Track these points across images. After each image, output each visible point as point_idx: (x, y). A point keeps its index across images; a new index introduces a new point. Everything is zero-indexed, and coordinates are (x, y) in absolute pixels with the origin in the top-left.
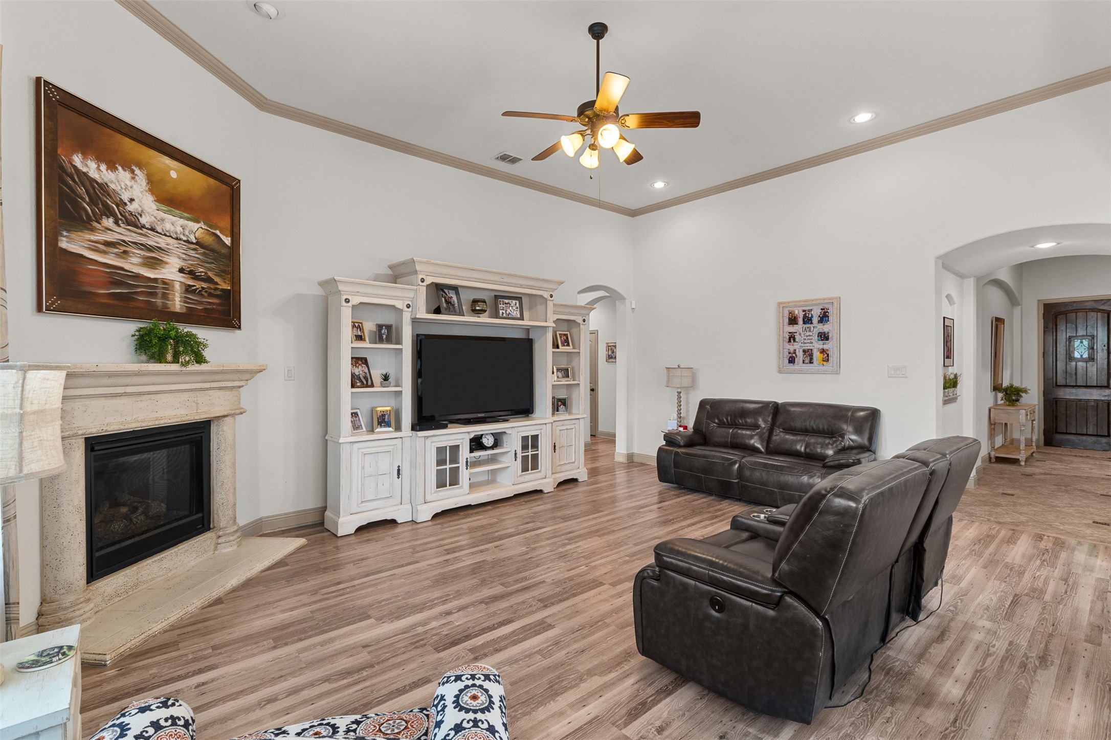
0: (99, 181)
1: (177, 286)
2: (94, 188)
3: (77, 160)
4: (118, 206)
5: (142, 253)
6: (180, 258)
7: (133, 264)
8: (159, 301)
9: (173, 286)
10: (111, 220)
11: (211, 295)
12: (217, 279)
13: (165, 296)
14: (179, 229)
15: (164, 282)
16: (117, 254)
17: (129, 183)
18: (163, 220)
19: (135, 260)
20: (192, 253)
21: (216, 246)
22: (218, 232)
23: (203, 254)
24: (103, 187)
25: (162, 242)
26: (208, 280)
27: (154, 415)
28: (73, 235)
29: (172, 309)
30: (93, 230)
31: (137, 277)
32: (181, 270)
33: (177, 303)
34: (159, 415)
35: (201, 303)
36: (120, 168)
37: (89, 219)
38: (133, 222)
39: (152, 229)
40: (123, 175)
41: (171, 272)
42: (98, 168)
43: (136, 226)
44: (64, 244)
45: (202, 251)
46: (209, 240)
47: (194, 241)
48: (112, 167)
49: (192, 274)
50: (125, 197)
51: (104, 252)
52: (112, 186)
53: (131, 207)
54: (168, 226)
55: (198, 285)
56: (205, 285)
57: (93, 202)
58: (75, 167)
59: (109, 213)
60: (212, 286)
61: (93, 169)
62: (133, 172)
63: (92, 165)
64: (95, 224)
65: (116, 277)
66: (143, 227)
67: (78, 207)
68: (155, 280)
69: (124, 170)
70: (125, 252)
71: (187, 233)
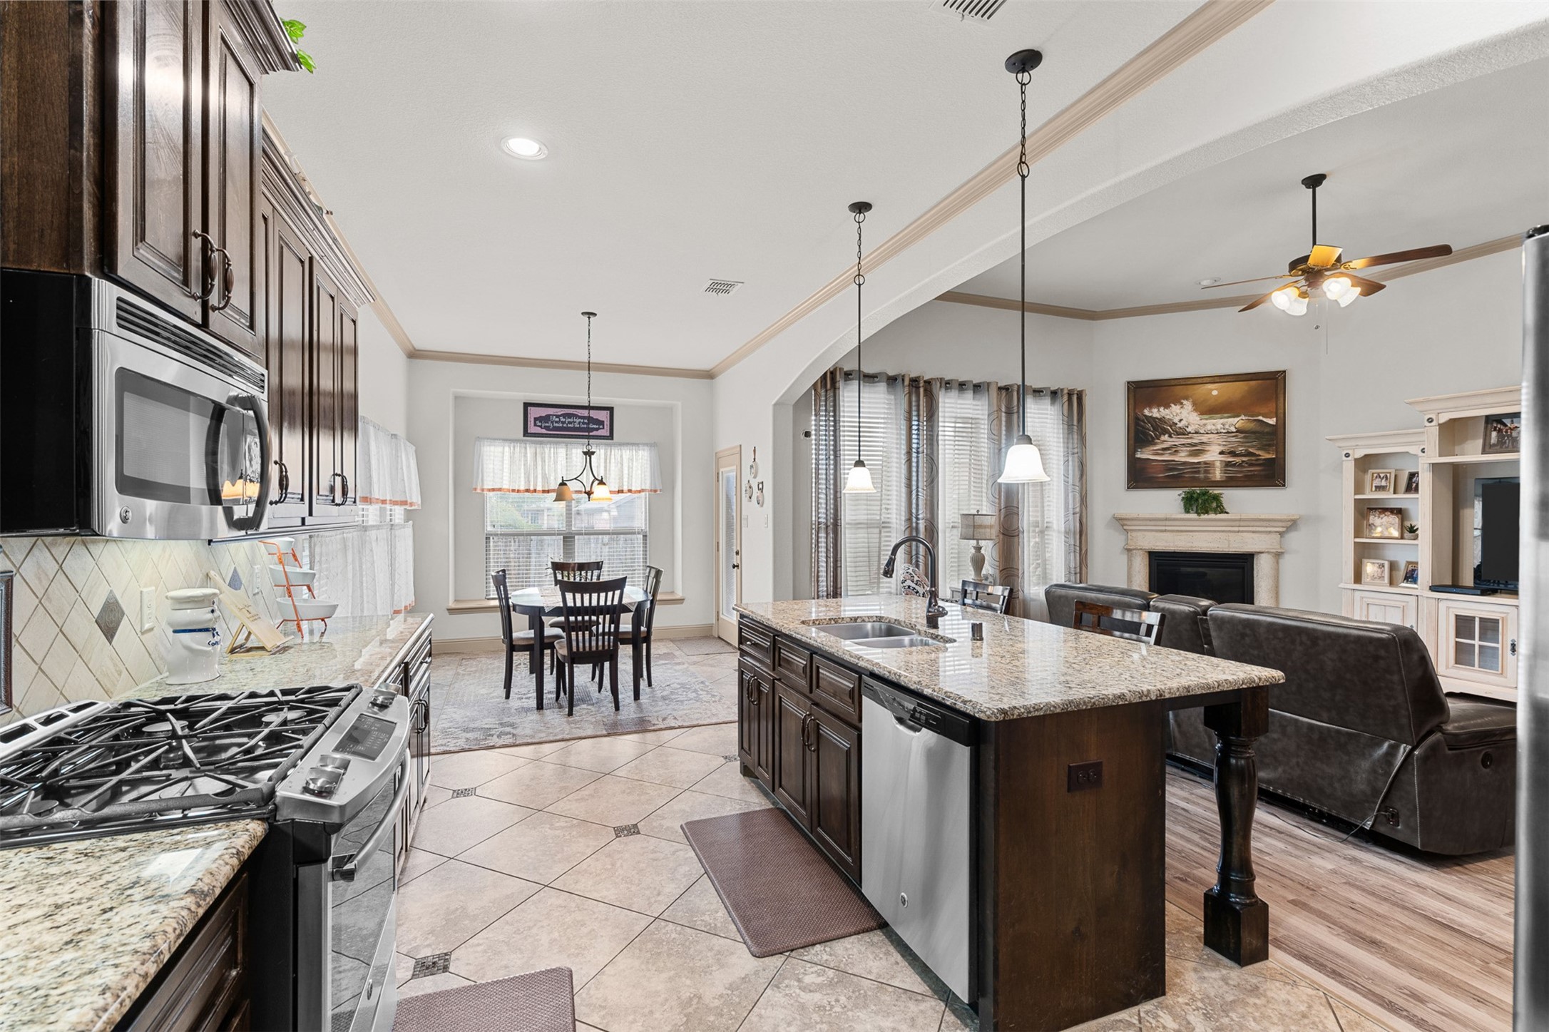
0: (1159, 417)
1: (1218, 464)
2: (1156, 422)
3: (1146, 412)
4: (1171, 427)
5: (1188, 449)
6: (1220, 445)
7: (1182, 457)
8: (1202, 476)
9: (1214, 464)
10: (1167, 436)
11: (1251, 465)
12: (1257, 452)
13: (1207, 472)
14: (1219, 426)
15: (1205, 463)
16: (1170, 454)
17: (1178, 411)
18: (1205, 425)
19: (1183, 454)
20: (1233, 439)
21: (1258, 428)
22: (1261, 418)
23: (1244, 438)
24: (1162, 420)
25: (1204, 439)
26: (1249, 454)
27: (1191, 544)
28: (1144, 450)
29: (1213, 479)
30: (1155, 444)
31: (1185, 463)
32: (1222, 453)
33: (1218, 475)
34: (1194, 545)
35: (1241, 472)
36: (1173, 405)
37: (1153, 439)
38: (1182, 432)
39: (1196, 433)
40: (1175, 408)
41: (1213, 455)
42: (1159, 411)
43: (1184, 434)
44: (1139, 455)
45: (1242, 435)
46: (1251, 426)
47: (1235, 430)
48: (1167, 406)
49: (1233, 454)
50: (1176, 420)
51: (1162, 454)
52: (1168, 417)
53: (1180, 425)
54: (1209, 427)
55: (1238, 460)
56: (1244, 459)
57: (1155, 429)
58: (1145, 416)
59: (1165, 432)
60: (1253, 458)
61: (1155, 413)
62: (1182, 404)
63: (1155, 410)
64: (1157, 441)
65: (1170, 466)
66: (1190, 433)
67: (1146, 435)
68: (1199, 463)
69: (1175, 405)
70: (1176, 451)
71: (1227, 427)
